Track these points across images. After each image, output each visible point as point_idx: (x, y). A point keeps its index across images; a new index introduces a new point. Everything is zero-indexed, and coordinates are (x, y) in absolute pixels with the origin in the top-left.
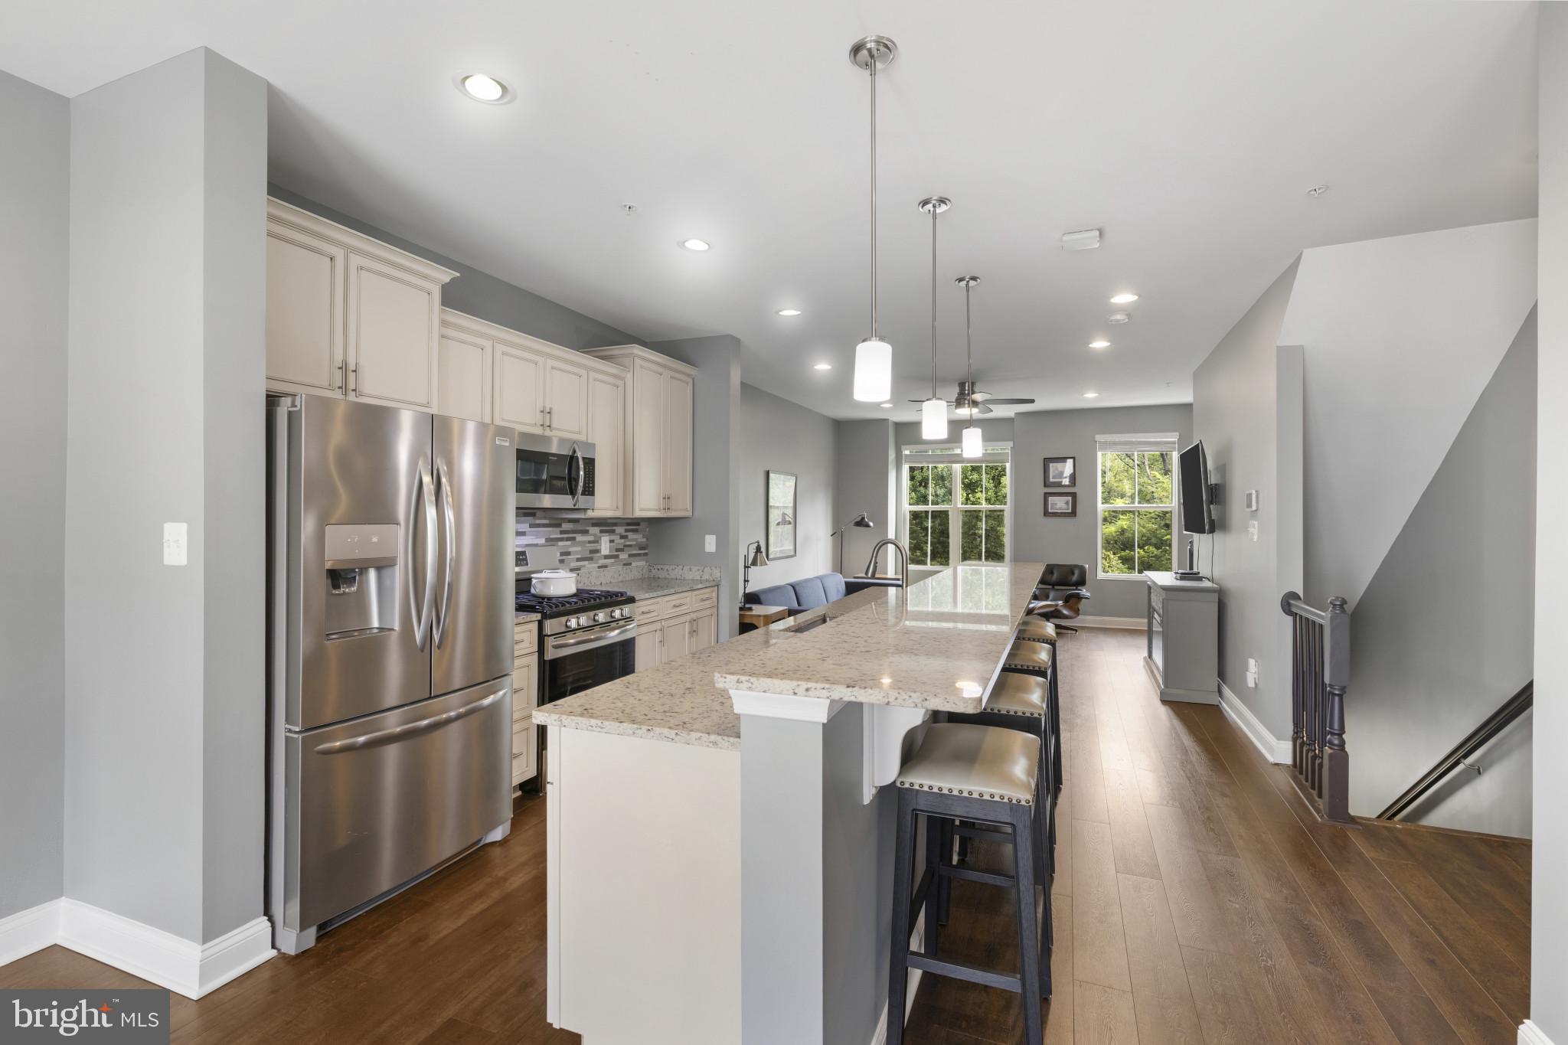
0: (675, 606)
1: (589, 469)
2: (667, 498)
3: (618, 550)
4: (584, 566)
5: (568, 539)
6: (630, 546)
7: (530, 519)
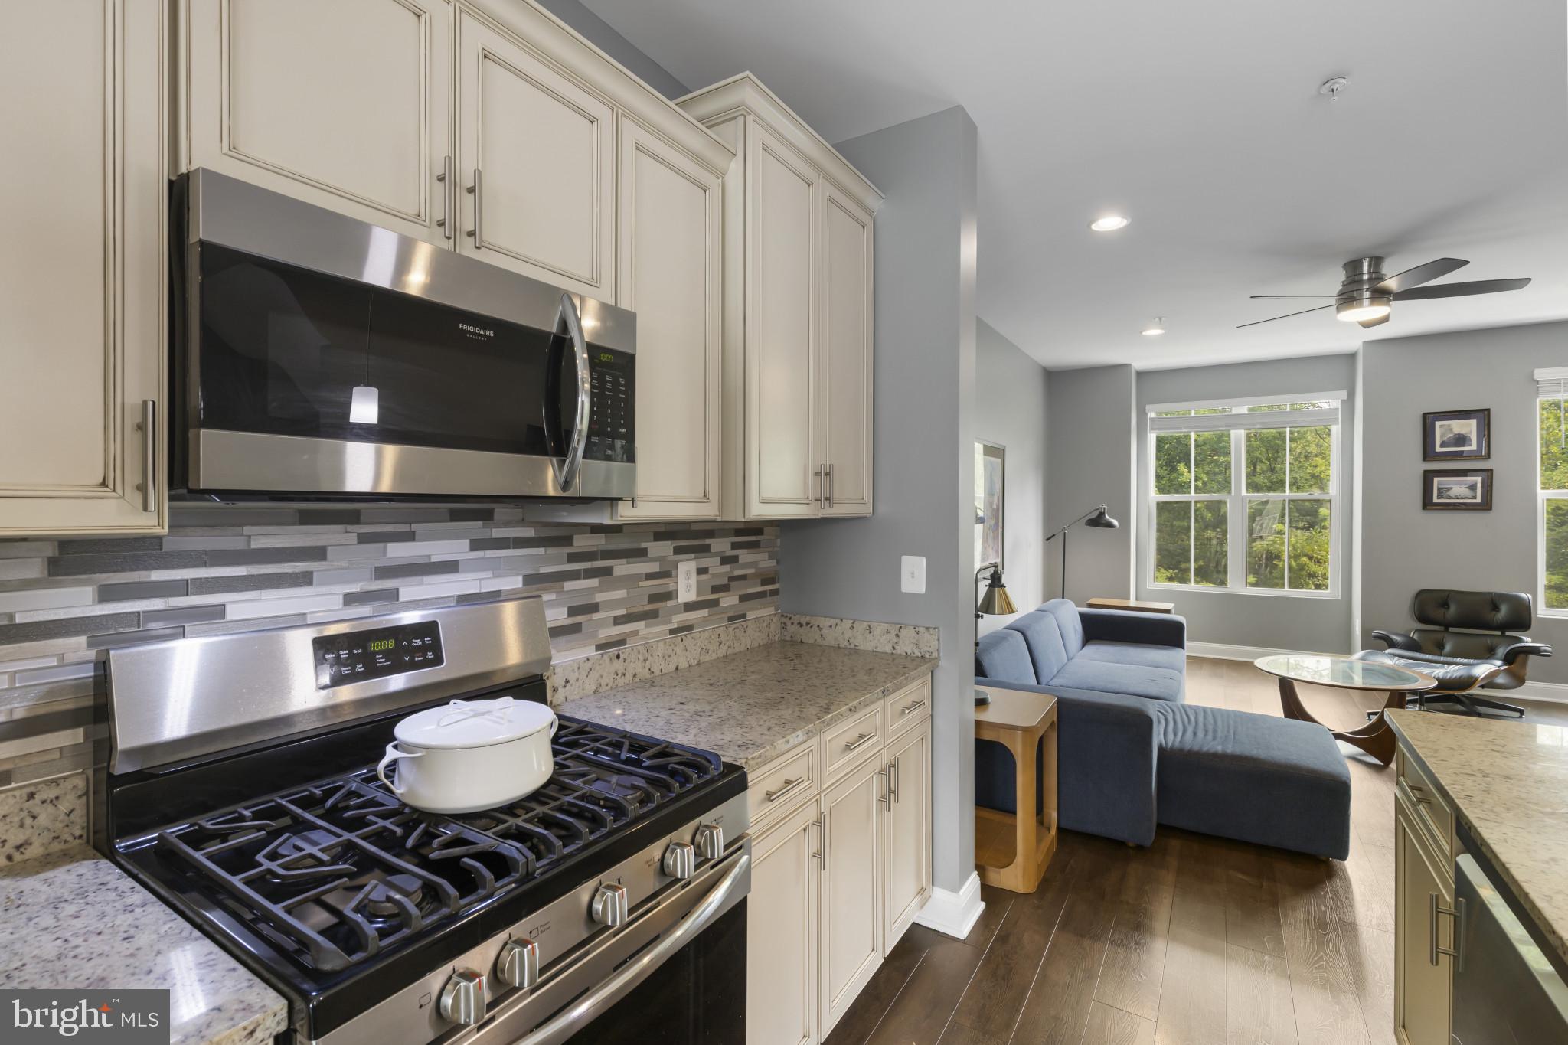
0: (849, 747)
1: (616, 382)
2: (824, 474)
3: (715, 589)
4: (636, 633)
5: (589, 574)
6: (743, 577)
7: (476, 528)
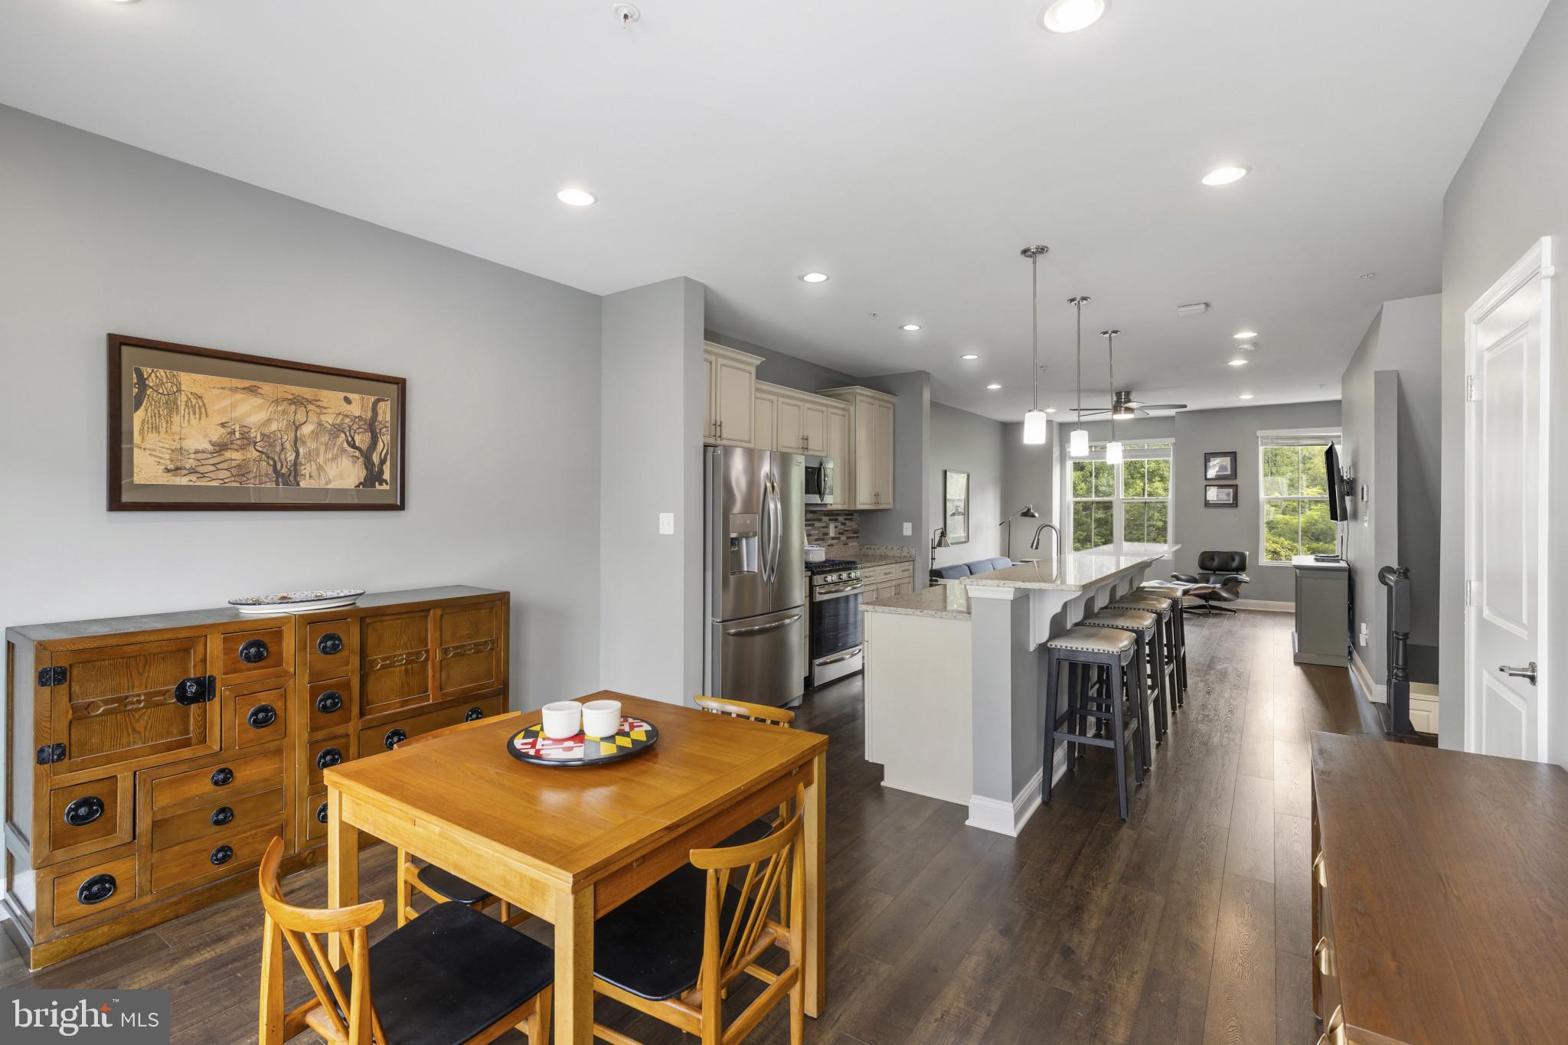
0: (886, 574)
2: (877, 495)
3: (840, 533)
5: (810, 525)
6: (848, 531)
